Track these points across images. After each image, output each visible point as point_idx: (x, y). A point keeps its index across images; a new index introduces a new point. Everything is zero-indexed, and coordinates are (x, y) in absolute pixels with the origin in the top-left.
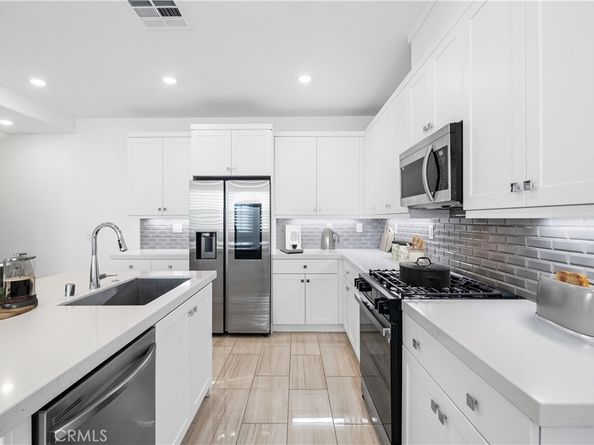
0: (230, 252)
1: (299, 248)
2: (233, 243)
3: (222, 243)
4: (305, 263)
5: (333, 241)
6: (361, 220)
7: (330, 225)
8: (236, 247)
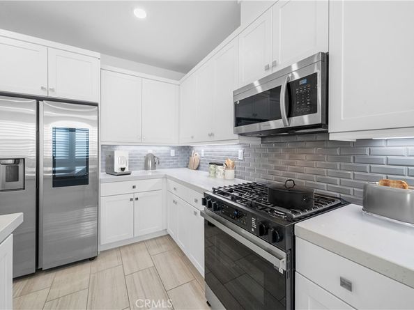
0: (45, 178)
1: (127, 170)
2: (51, 169)
3: (35, 170)
4: (134, 183)
5: (154, 164)
6: (174, 148)
7: (150, 150)
8: (54, 172)
